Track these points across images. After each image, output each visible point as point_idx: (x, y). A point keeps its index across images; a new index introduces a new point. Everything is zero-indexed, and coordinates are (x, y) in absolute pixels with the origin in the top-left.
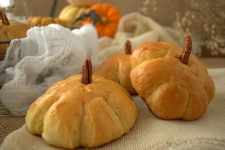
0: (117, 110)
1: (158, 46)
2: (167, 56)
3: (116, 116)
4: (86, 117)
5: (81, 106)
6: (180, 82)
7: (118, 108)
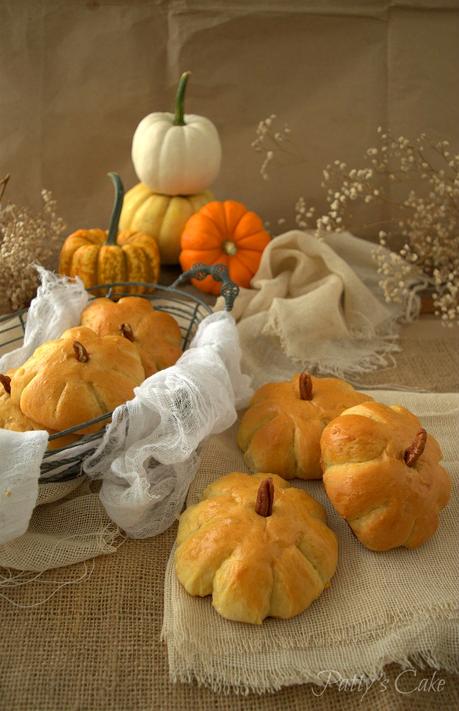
0: (315, 561)
1: (371, 434)
2: (385, 457)
3: (315, 571)
4: (279, 586)
5: (269, 569)
6: (404, 507)
7: (316, 557)
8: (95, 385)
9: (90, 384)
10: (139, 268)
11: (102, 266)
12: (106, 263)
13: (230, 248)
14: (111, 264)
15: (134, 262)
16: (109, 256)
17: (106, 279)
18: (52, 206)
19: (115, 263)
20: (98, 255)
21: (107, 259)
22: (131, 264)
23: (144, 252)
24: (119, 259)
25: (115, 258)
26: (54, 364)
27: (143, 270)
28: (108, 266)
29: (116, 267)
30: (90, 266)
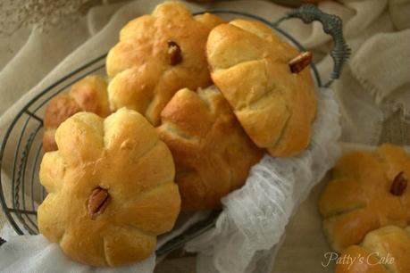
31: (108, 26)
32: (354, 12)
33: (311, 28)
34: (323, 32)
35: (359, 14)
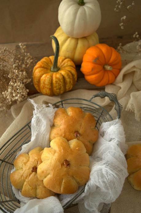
8: (74, 176)
9: (73, 177)
10: (70, 82)
11: (55, 85)
12: (56, 83)
13: (108, 68)
14: (59, 83)
15: (68, 80)
16: (57, 80)
17: (56, 90)
18: (24, 49)
19: (60, 83)
20: (52, 80)
21: (56, 82)
22: (67, 81)
23: (71, 73)
24: (62, 81)
25: (60, 81)
26: (56, 170)
27: (72, 82)
28: (57, 85)
29: (61, 84)
30: (49, 85)
31: (21, 113)
32: (120, 88)
33: (105, 99)
34: (109, 100)
35: (122, 88)
